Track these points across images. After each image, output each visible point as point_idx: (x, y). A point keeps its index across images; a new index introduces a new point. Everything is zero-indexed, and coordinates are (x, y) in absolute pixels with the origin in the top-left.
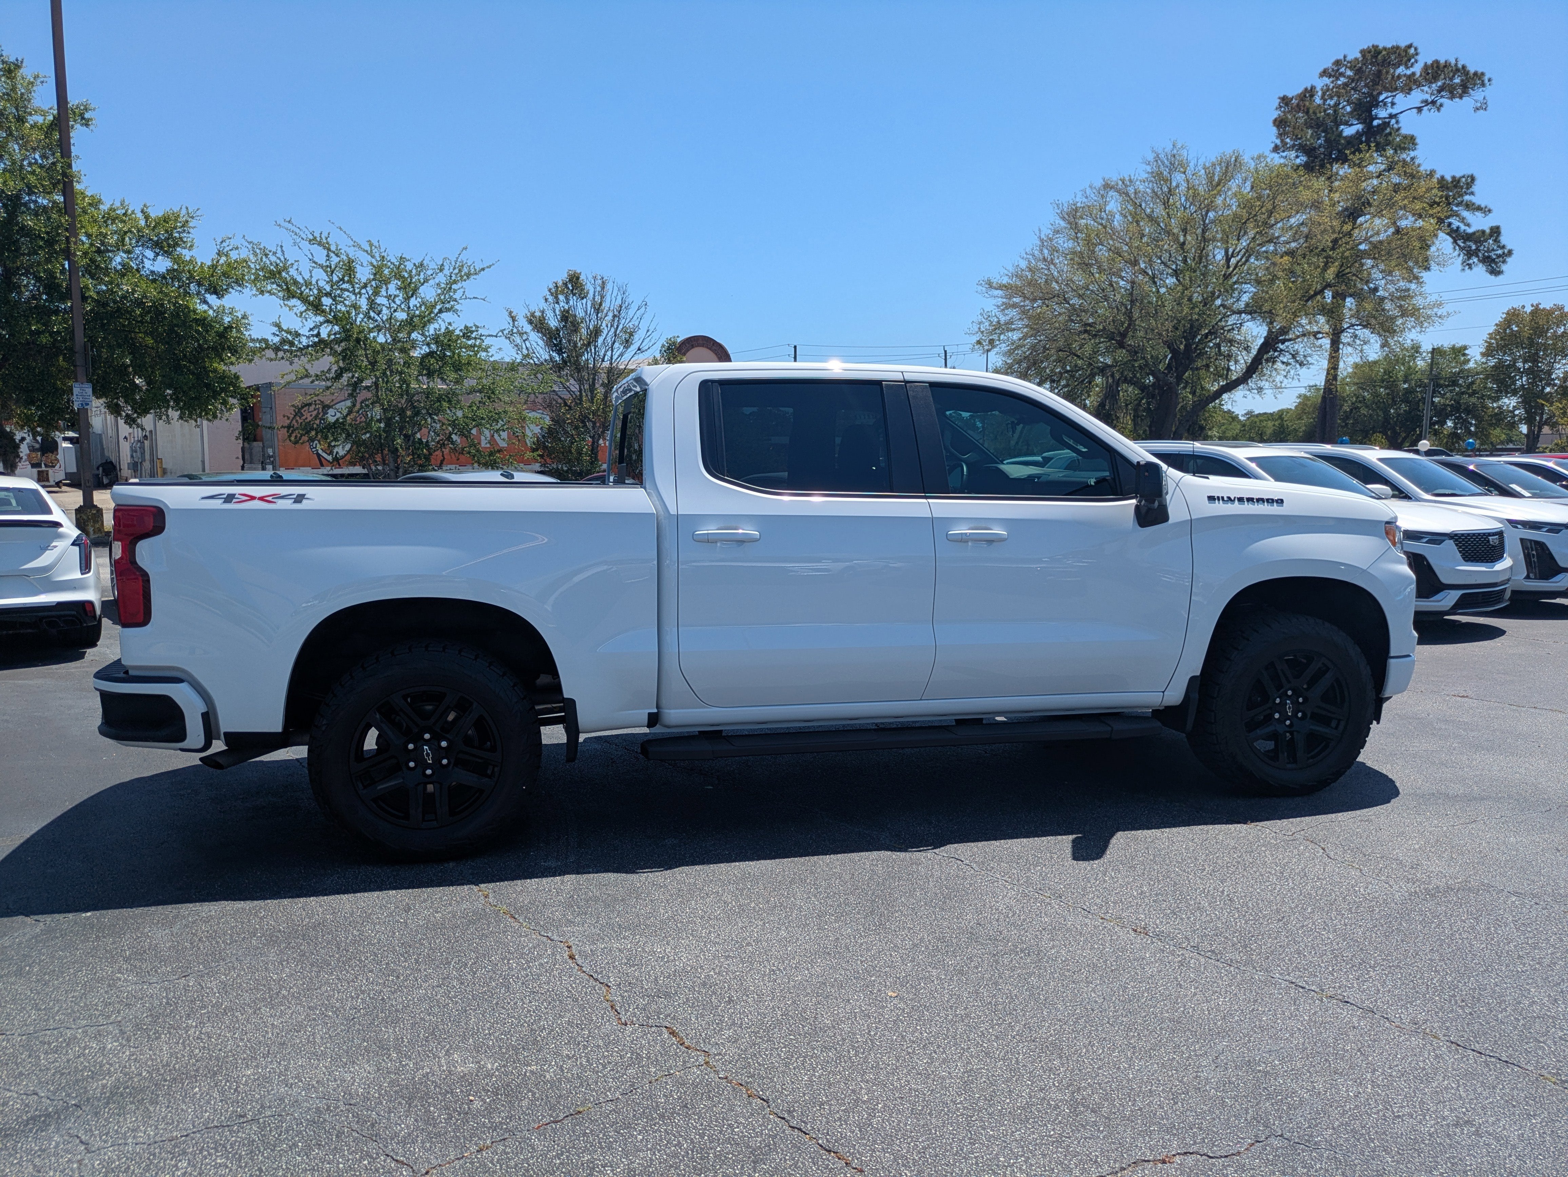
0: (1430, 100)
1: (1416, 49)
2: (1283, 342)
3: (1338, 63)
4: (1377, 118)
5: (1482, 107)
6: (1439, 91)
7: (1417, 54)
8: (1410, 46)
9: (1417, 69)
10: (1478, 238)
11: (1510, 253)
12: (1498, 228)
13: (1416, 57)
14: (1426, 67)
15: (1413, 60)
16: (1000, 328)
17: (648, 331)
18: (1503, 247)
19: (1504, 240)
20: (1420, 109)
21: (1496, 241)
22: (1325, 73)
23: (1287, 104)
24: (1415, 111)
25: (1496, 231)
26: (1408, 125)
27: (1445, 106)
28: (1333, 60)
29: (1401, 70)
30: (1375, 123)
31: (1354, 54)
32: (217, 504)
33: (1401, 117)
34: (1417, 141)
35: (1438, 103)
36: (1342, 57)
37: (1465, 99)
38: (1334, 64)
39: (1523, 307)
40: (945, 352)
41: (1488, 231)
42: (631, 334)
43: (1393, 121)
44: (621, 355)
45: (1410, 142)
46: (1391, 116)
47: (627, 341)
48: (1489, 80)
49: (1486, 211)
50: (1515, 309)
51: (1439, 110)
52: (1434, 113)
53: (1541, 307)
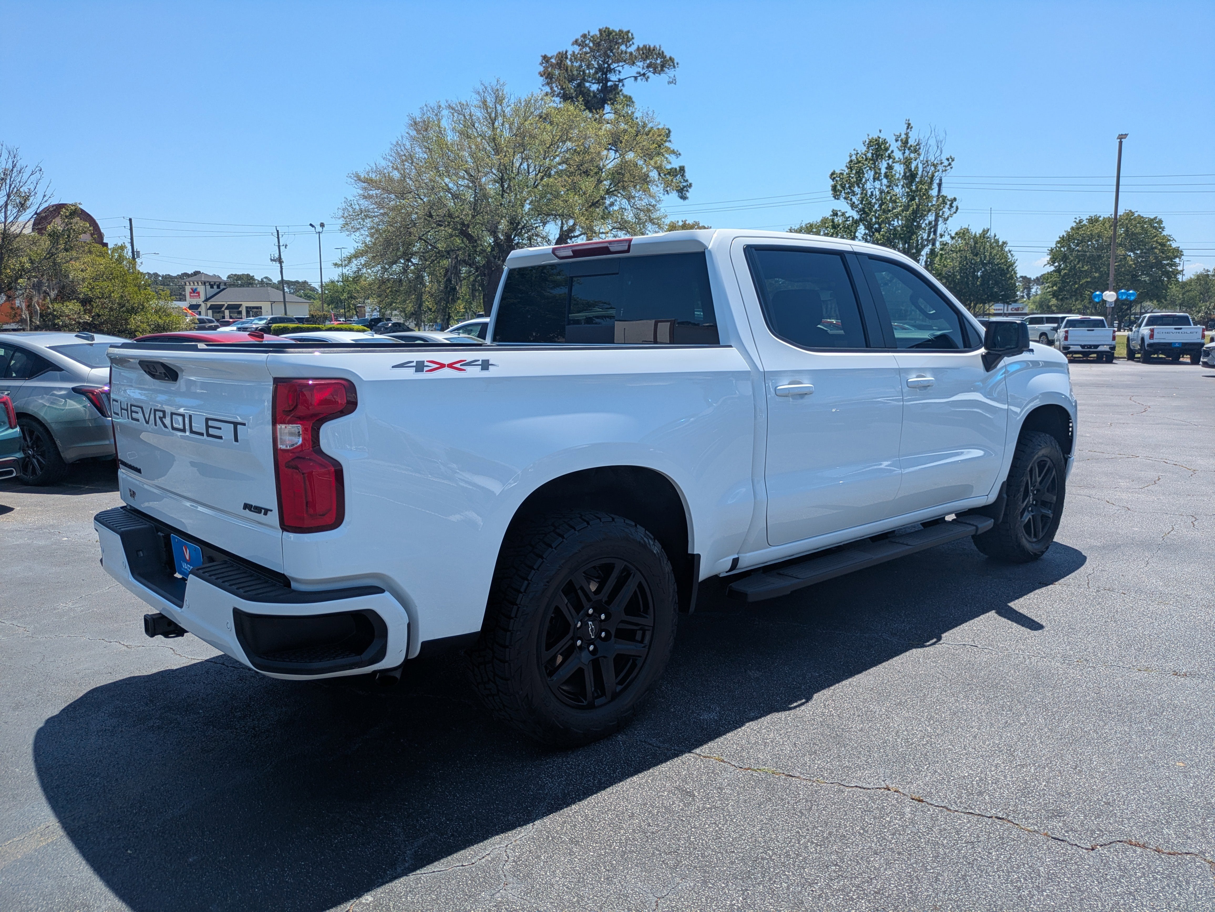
0: (642, 72)
1: (632, 35)
2: (571, 238)
3: (584, 36)
4: (610, 81)
5: (673, 82)
6: (648, 67)
7: (633, 38)
8: (628, 32)
9: (632, 49)
10: (673, 173)
11: (690, 185)
12: (684, 167)
13: (633, 41)
14: (638, 49)
15: (631, 43)
16: (364, 214)
17: (44, 196)
18: (687, 181)
19: (688, 175)
20: (636, 78)
21: (683, 176)
22: (576, 42)
23: (547, 62)
24: (633, 78)
25: (682, 169)
26: (629, 89)
27: (651, 77)
28: (581, 34)
29: (623, 47)
30: (609, 84)
31: (595, 32)
32: (409, 374)
33: (625, 82)
34: (634, 100)
35: (646, 76)
36: (586, 32)
37: (662, 75)
38: (582, 36)
39: (678, 222)
40: (278, 231)
41: (678, 169)
42: (26, 199)
43: (621, 84)
44: (16, 218)
45: (629, 100)
46: (620, 81)
47: (22, 205)
48: (677, 64)
49: (678, 154)
50: (673, 223)
51: (647, 80)
52: (644, 82)
53: (687, 222)
